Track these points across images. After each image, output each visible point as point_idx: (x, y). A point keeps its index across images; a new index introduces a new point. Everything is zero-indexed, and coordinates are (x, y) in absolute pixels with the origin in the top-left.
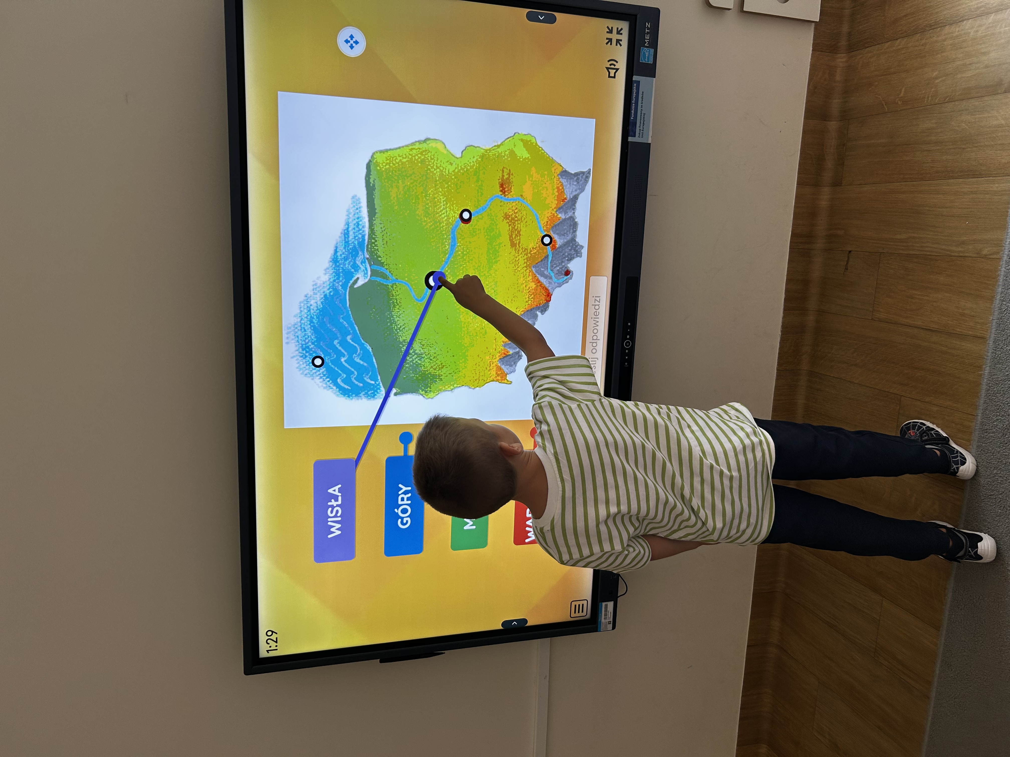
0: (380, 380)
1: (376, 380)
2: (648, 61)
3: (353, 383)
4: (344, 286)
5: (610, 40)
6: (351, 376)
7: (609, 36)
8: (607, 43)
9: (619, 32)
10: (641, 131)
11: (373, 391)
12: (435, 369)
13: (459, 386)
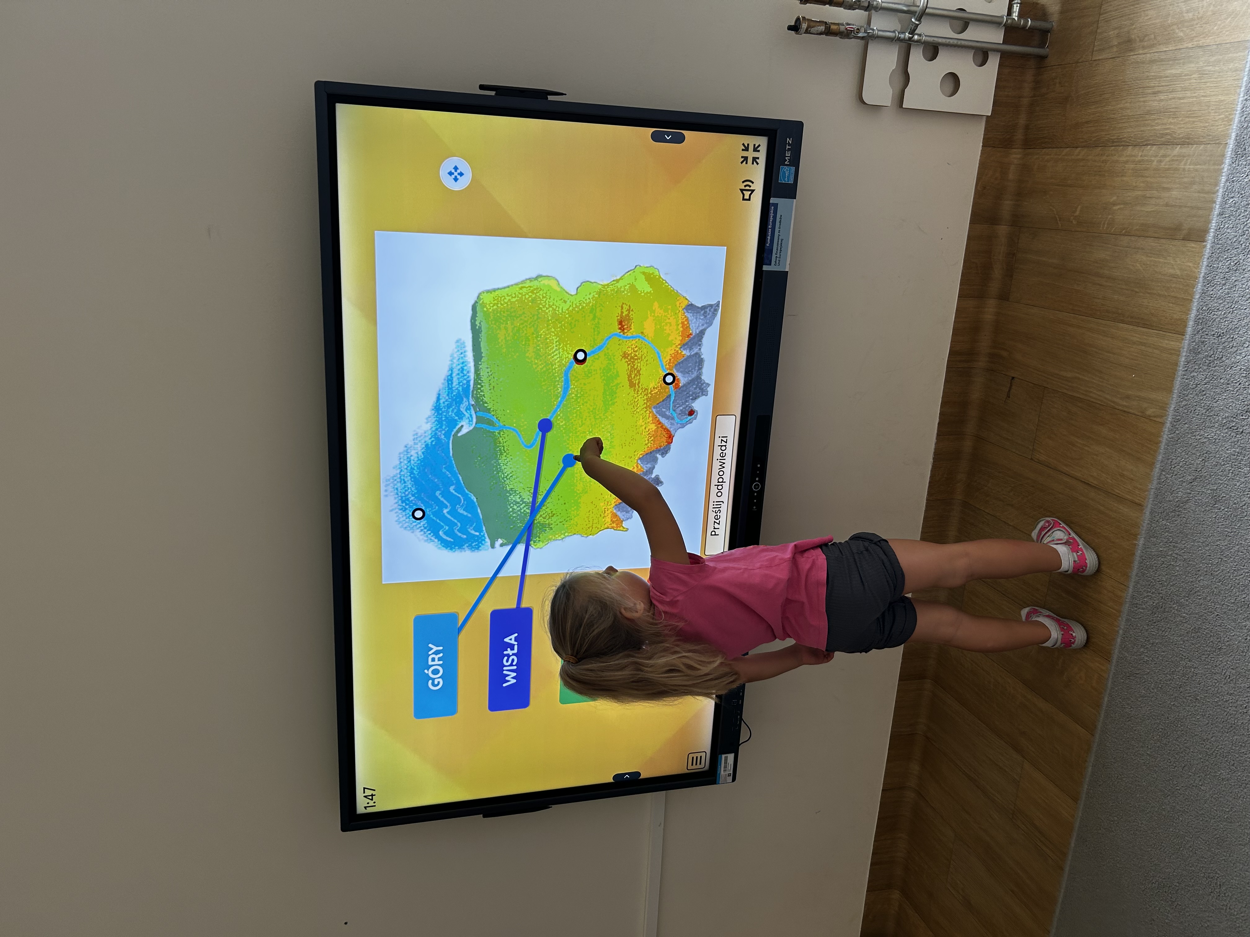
0: (485, 531)
1: (480, 531)
2: (788, 181)
3: (457, 535)
4: (447, 435)
5: (745, 159)
6: (454, 528)
7: (745, 154)
8: (742, 163)
9: (756, 149)
10: (778, 259)
11: (477, 543)
12: (544, 518)
13: (570, 534)
